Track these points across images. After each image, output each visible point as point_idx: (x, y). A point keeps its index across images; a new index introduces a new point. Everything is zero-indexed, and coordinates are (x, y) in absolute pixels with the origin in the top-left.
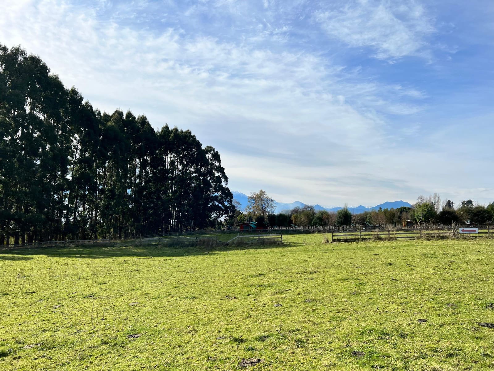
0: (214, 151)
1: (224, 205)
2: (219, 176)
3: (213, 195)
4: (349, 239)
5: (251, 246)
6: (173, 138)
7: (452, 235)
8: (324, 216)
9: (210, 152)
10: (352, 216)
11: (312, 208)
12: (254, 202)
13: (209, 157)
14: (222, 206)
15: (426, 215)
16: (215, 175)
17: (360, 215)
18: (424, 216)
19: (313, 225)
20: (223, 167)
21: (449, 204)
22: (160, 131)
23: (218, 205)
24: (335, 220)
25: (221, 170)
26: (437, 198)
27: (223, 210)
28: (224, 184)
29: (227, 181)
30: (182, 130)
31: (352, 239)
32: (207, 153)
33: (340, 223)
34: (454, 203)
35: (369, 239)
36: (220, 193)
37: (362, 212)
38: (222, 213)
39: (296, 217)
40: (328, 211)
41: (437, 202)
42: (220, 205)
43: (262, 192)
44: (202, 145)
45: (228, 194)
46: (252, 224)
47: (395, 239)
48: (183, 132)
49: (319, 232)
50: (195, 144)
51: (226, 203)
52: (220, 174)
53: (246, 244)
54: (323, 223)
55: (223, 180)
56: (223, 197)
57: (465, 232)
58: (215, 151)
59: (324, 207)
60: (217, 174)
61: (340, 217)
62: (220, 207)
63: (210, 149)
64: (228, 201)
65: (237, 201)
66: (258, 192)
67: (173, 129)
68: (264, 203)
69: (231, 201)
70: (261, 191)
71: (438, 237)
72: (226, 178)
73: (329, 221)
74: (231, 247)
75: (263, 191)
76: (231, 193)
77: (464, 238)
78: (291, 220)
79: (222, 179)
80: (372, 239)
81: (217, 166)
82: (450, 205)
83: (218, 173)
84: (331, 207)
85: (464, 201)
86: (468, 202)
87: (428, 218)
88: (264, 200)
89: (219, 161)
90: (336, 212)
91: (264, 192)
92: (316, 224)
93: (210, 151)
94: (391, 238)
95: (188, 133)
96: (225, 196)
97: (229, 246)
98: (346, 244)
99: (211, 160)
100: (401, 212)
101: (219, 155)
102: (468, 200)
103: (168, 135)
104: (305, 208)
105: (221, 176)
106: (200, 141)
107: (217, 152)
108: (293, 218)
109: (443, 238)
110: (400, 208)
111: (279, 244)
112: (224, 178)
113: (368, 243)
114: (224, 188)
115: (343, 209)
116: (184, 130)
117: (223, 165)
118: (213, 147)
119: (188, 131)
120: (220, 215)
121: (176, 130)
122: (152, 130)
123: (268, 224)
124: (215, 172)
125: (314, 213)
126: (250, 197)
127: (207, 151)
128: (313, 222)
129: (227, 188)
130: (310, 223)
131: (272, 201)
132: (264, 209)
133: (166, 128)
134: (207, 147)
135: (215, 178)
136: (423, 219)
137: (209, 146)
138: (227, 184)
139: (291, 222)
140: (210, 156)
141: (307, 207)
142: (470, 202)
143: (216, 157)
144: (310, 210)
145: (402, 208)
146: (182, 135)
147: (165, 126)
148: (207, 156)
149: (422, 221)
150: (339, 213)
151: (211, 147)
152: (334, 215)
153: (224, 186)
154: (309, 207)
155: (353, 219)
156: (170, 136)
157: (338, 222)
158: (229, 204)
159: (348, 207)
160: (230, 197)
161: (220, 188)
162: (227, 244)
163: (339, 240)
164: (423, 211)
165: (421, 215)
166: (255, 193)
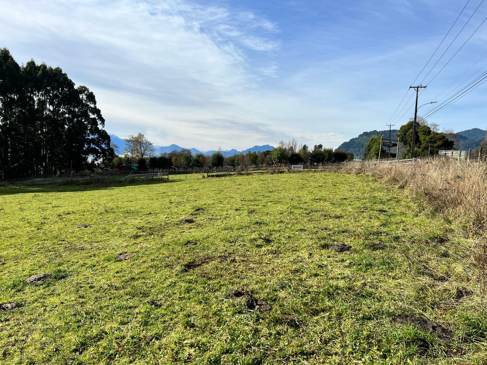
0: (88, 92)
1: (101, 148)
2: (95, 118)
3: (89, 138)
4: (220, 175)
5: (142, 182)
6: (41, 75)
7: (287, 170)
8: (201, 159)
9: (84, 93)
10: (224, 159)
11: (189, 151)
12: (132, 145)
13: (82, 97)
14: (99, 149)
15: (280, 157)
16: (90, 117)
17: (230, 157)
18: (278, 158)
19: (191, 167)
20: (98, 109)
21: (305, 147)
22: (25, 66)
23: (95, 148)
24: (210, 162)
25: (97, 111)
26: (295, 143)
27: (100, 153)
28: (100, 127)
29: (104, 124)
30: (50, 67)
31: (222, 175)
32: (81, 94)
33: (214, 165)
34: (308, 147)
35: (234, 174)
36: (96, 136)
37: (232, 155)
38: (100, 156)
39: (176, 160)
40: (204, 154)
41: (295, 146)
42: (97, 148)
43: (141, 136)
44: (75, 85)
45: (105, 137)
46: (133, 166)
47: (251, 174)
48: (52, 69)
49: (196, 172)
50: (67, 83)
51: (103, 146)
52: (97, 116)
53: (138, 181)
54: (199, 165)
55: (99, 122)
56: (100, 140)
57: (295, 168)
58: (90, 91)
59: (200, 150)
60: (92, 116)
61: (214, 159)
62: (97, 150)
63: (83, 90)
64: (105, 144)
65: (115, 144)
66: (136, 135)
67: (41, 66)
68: (143, 146)
69: (109, 144)
70: (140, 134)
71: (278, 172)
72: (103, 121)
73: (205, 163)
74: (125, 184)
75: (142, 134)
76: (108, 135)
77: (294, 172)
78: (171, 162)
79: (97, 121)
80: (236, 174)
81: (92, 107)
82: (305, 149)
83: (94, 115)
84: (206, 151)
85: (316, 146)
86: (319, 146)
87: (281, 160)
88: (143, 143)
89: (95, 103)
90: (211, 155)
91: (143, 136)
92: (193, 165)
93: (84, 91)
94: (248, 173)
95: (58, 71)
96: (102, 139)
97: (123, 183)
98: (218, 179)
99: (85, 101)
100: (265, 155)
101: (94, 97)
102: (319, 145)
103: (35, 71)
104: (182, 151)
105: (97, 118)
106: (72, 80)
107: (92, 93)
108: (173, 160)
109: (282, 172)
110: (265, 151)
111: (166, 180)
112: (100, 120)
113: (232, 177)
114: (101, 130)
115: (217, 152)
116: (54, 68)
117: (98, 106)
118: (87, 87)
119: (58, 68)
120: (97, 157)
121: (44, 67)
122: (16, 65)
123: (150, 165)
124: (91, 114)
125: (191, 156)
126: (128, 140)
127: (80, 91)
128: (191, 164)
129: (104, 130)
130: (188, 165)
131: (151, 144)
132: (143, 152)
133: (31, 64)
134: (80, 86)
135: (90, 120)
136: (278, 160)
137: (82, 85)
138: (104, 127)
139: (171, 164)
140: (85, 97)
141: (184, 150)
142: (320, 146)
143: (91, 97)
144: (187, 154)
145: (267, 151)
146: (52, 73)
147: (30, 61)
148: (81, 97)
149: (277, 162)
150: (213, 156)
151: (85, 87)
152: (209, 157)
153: (100, 129)
154: (186, 150)
155: (224, 161)
156: (38, 73)
157: (212, 163)
158: (106, 146)
159: (221, 150)
160: (107, 139)
161: (96, 130)
162: (121, 182)
163: (213, 176)
164: (278, 154)
165: (276, 158)
166: (133, 136)
